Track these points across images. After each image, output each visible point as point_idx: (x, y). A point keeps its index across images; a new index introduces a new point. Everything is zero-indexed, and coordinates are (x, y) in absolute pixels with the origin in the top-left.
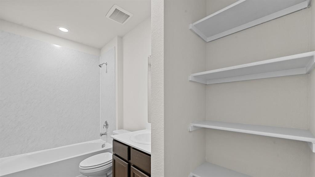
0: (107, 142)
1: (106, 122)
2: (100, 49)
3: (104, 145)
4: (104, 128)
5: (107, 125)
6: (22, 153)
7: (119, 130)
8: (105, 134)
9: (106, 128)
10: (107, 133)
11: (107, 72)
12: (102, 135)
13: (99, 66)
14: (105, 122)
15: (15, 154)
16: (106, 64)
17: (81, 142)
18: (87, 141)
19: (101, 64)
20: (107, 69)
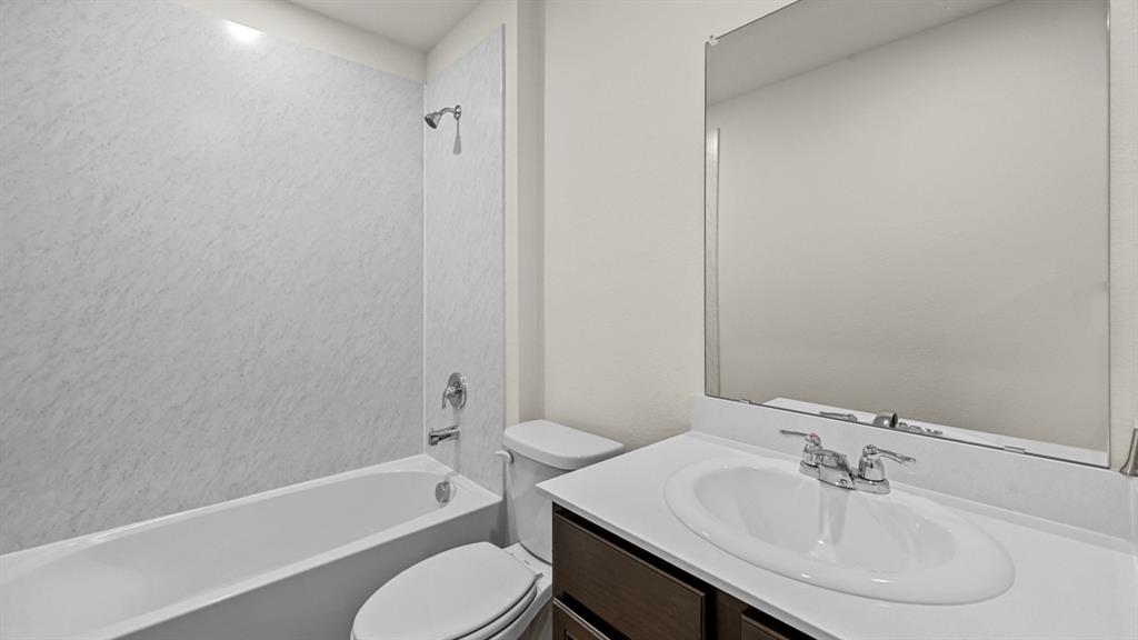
0: (458, 470)
1: (455, 381)
2: (423, 53)
3: (446, 484)
4: (444, 406)
5: (457, 393)
6: (74, 533)
7: (523, 424)
8: (449, 435)
9: (455, 406)
10: (459, 429)
11: (457, 149)
12: (435, 439)
13: (427, 120)
14: (451, 377)
15: (44, 538)
16: (457, 115)
17: (345, 467)
18: (369, 462)
19: (435, 113)
20: (458, 137)
